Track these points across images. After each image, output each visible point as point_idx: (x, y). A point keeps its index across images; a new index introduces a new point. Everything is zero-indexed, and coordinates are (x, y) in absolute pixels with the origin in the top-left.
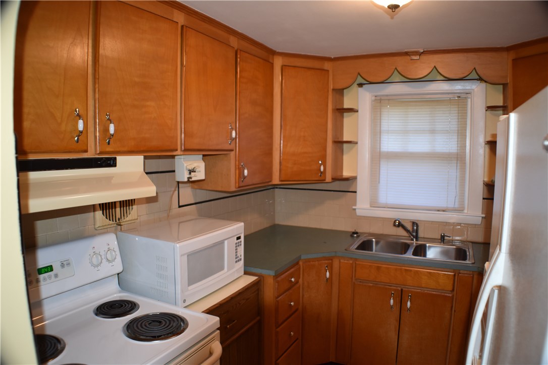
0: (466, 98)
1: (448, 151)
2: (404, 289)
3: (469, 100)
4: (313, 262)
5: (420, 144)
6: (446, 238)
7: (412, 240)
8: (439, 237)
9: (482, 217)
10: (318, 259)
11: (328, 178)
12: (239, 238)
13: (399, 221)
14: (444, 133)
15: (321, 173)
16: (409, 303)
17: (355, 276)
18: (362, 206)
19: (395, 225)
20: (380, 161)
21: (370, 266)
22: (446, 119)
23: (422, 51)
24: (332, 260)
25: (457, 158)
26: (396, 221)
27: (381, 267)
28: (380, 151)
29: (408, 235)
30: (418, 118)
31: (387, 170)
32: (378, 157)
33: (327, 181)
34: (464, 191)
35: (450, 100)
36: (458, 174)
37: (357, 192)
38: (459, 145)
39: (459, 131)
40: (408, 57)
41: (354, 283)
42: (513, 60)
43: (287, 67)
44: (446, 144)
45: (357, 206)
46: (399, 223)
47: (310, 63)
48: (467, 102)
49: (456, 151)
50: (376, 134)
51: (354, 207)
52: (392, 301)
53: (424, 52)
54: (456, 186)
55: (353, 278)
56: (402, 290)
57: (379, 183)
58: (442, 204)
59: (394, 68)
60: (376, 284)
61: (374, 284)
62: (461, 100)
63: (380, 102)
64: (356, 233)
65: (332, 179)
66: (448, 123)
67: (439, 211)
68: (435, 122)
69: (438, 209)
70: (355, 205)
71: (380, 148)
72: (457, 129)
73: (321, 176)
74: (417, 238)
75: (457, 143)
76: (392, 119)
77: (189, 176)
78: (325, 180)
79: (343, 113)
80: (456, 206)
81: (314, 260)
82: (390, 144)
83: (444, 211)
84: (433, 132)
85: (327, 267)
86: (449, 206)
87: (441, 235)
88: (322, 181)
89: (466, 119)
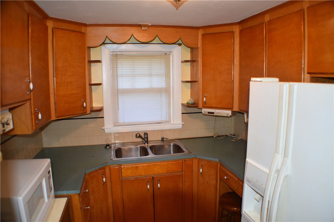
0: (169, 55)
1: (160, 87)
2: (154, 177)
3: (171, 56)
4: (93, 173)
5: (143, 83)
6: (164, 139)
7: (145, 144)
8: (161, 139)
9: (182, 124)
10: (96, 171)
11: (88, 111)
12: (49, 172)
13: (139, 134)
14: (157, 76)
15: (84, 107)
16: (159, 185)
17: (122, 176)
18: (109, 127)
19: (136, 137)
20: (118, 95)
21: (132, 167)
22: (158, 67)
23: (150, 25)
24: (105, 169)
25: (166, 91)
26: (137, 134)
27: (138, 166)
28: (117, 89)
29: (142, 141)
30: (141, 67)
31: (123, 101)
32: (116, 93)
33: (88, 113)
34: (170, 110)
35: (160, 55)
36: (167, 100)
37: (104, 117)
38: (166, 83)
39: (166, 75)
40: (141, 28)
41: (121, 180)
42: (202, 35)
43: (57, 29)
44: (159, 83)
45: (105, 127)
46: (139, 135)
47: (73, 27)
48: (170, 57)
49: (165, 87)
50: (114, 77)
51: (103, 128)
52: (148, 186)
53: (152, 25)
54: (166, 107)
55: (121, 178)
56: (153, 177)
57: (118, 110)
58: (158, 119)
59: (131, 34)
60: (136, 178)
61: (135, 178)
62: (166, 55)
63: (116, 57)
64: (109, 145)
65: (91, 111)
66: (160, 70)
67: (157, 123)
68: (151, 69)
69: (157, 122)
70: (104, 127)
71: (117, 87)
72: (165, 73)
73: (84, 110)
74: (147, 142)
75: (165, 82)
76: (124, 68)
77: (3, 129)
78: (86, 113)
79: (90, 63)
80: (167, 119)
81: (93, 172)
82: (124, 84)
83: (160, 123)
84: (150, 75)
85: (102, 174)
86: (162, 120)
87: (162, 138)
88: (85, 113)
89: (170, 67)
